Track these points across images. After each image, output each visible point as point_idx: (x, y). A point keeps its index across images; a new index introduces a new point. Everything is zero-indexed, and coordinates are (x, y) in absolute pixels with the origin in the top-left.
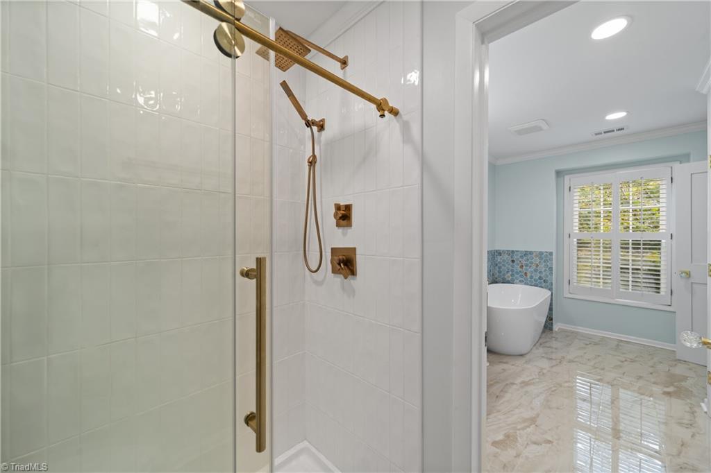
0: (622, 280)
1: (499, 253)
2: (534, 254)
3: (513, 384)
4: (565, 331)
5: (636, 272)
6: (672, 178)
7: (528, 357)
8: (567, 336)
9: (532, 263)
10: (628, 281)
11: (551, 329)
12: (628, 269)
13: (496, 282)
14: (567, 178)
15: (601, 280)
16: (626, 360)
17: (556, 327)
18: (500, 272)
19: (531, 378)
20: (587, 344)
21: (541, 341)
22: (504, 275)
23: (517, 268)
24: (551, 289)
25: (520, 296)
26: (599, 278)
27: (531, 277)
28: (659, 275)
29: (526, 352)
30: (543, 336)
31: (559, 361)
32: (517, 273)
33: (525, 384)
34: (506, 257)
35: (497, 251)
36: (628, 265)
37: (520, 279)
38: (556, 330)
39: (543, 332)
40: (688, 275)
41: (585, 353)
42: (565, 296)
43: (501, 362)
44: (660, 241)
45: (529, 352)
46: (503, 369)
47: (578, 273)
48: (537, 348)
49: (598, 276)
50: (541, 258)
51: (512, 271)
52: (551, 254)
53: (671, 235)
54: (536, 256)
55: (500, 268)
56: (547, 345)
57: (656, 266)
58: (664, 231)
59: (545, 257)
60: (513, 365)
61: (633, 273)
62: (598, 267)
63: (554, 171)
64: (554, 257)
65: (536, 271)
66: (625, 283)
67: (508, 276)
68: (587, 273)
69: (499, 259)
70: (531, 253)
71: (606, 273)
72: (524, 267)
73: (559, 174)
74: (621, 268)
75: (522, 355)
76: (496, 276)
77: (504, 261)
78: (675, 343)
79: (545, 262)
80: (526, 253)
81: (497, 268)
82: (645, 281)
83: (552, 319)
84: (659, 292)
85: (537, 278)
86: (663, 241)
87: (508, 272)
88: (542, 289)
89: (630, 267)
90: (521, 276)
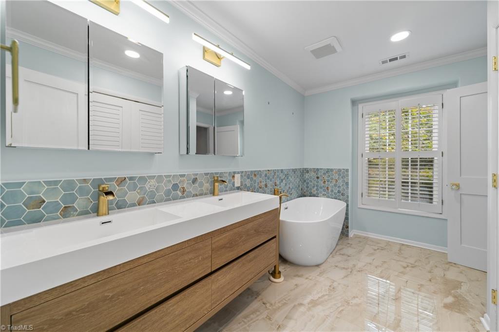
0: (403, 193)
1: (307, 171)
2: (334, 171)
3: (301, 304)
4: (360, 237)
5: (414, 185)
6: (442, 104)
7: (322, 267)
8: (360, 242)
9: (333, 179)
10: (408, 193)
11: (347, 236)
12: (408, 183)
13: (305, 196)
14: (360, 106)
15: (387, 193)
16: (408, 266)
17: (351, 234)
18: (307, 187)
19: (320, 295)
20: (375, 250)
21: (338, 247)
22: (311, 189)
23: (321, 183)
24: (347, 201)
25: (322, 208)
26: (385, 191)
27: (332, 191)
28: (432, 188)
29: (322, 262)
30: (340, 242)
31: (350, 270)
32: (321, 188)
33: (314, 303)
34: (312, 174)
35: (305, 169)
36: (408, 179)
37: (323, 193)
38: (351, 236)
39: (340, 238)
40: (458, 186)
41: (373, 260)
42: (359, 207)
43: (295, 276)
44: (433, 158)
45: (324, 263)
46: (296, 285)
47: (369, 187)
48: (333, 257)
49: (384, 190)
50: (339, 175)
51: (317, 186)
52: (347, 170)
53: (442, 152)
54: (336, 173)
55: (308, 183)
56: (342, 252)
57: (429, 180)
58: (436, 149)
59: (343, 173)
60: (307, 278)
61: (411, 186)
62: (385, 181)
63: (349, 100)
64: (350, 173)
65: (335, 185)
66: (406, 195)
67: (314, 191)
68: (376, 187)
69: (307, 176)
70: (332, 170)
71: (390, 187)
72: (326, 183)
73: (354, 103)
74: (403, 182)
75: (318, 266)
76: (305, 191)
77: (311, 177)
78: (447, 247)
79: (342, 178)
80: (328, 171)
81: (305, 183)
82: (421, 192)
83: (348, 227)
84: (431, 203)
85: (336, 192)
86: (435, 158)
87: (314, 187)
88: (340, 201)
89: (410, 180)
90: (324, 191)
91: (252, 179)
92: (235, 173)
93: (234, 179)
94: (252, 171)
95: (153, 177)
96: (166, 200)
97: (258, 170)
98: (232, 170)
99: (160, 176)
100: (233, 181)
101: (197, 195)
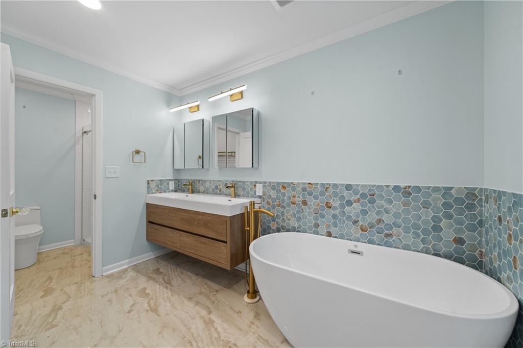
91: (278, 191)
92: (256, 182)
93: (255, 188)
94: (278, 183)
95: (208, 181)
96: (213, 194)
97: (290, 181)
98: (253, 179)
99: (210, 180)
100: (254, 189)
101: (227, 195)
